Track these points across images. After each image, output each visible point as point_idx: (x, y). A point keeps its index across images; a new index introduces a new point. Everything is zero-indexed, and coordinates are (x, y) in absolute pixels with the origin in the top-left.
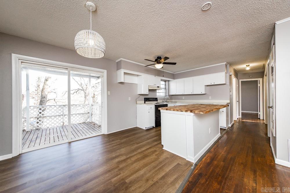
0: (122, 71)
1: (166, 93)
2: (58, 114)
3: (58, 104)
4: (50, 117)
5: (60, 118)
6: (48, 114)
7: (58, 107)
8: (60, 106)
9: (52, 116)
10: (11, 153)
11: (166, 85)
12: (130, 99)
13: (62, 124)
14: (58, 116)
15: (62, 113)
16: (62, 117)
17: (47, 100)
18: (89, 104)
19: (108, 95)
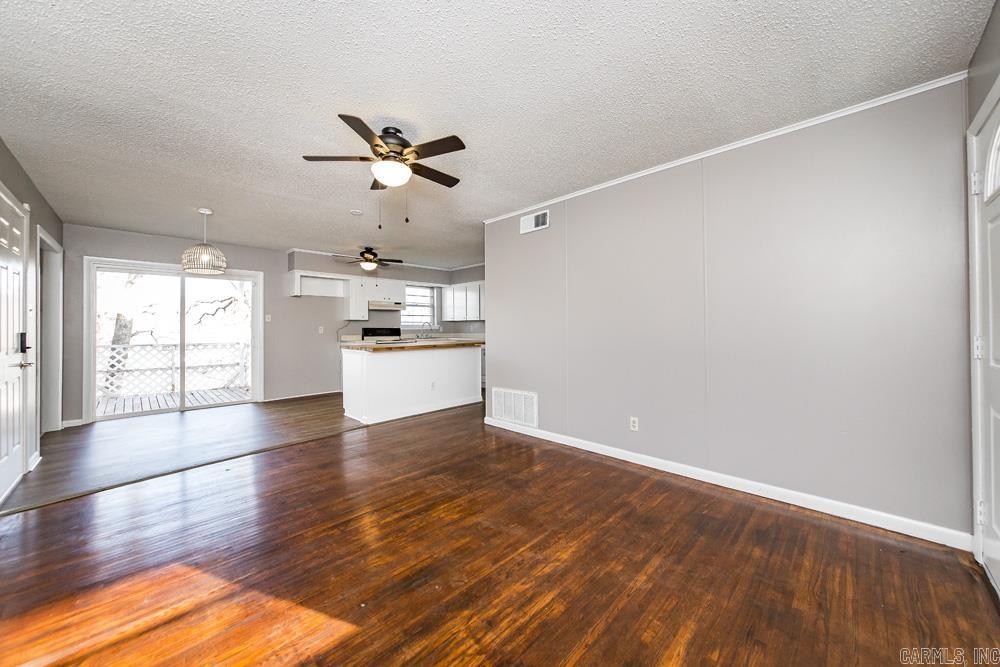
0: (298, 273)
1: (434, 316)
2: (159, 365)
3: (160, 342)
4: (142, 371)
5: (165, 376)
6: (136, 366)
7: (161, 348)
8: (165, 347)
9: (146, 370)
10: (81, 417)
11: (433, 297)
12: (321, 330)
13: (170, 388)
14: (161, 369)
15: (170, 364)
16: (170, 372)
17: (133, 332)
18: (238, 343)
19: (265, 323)
